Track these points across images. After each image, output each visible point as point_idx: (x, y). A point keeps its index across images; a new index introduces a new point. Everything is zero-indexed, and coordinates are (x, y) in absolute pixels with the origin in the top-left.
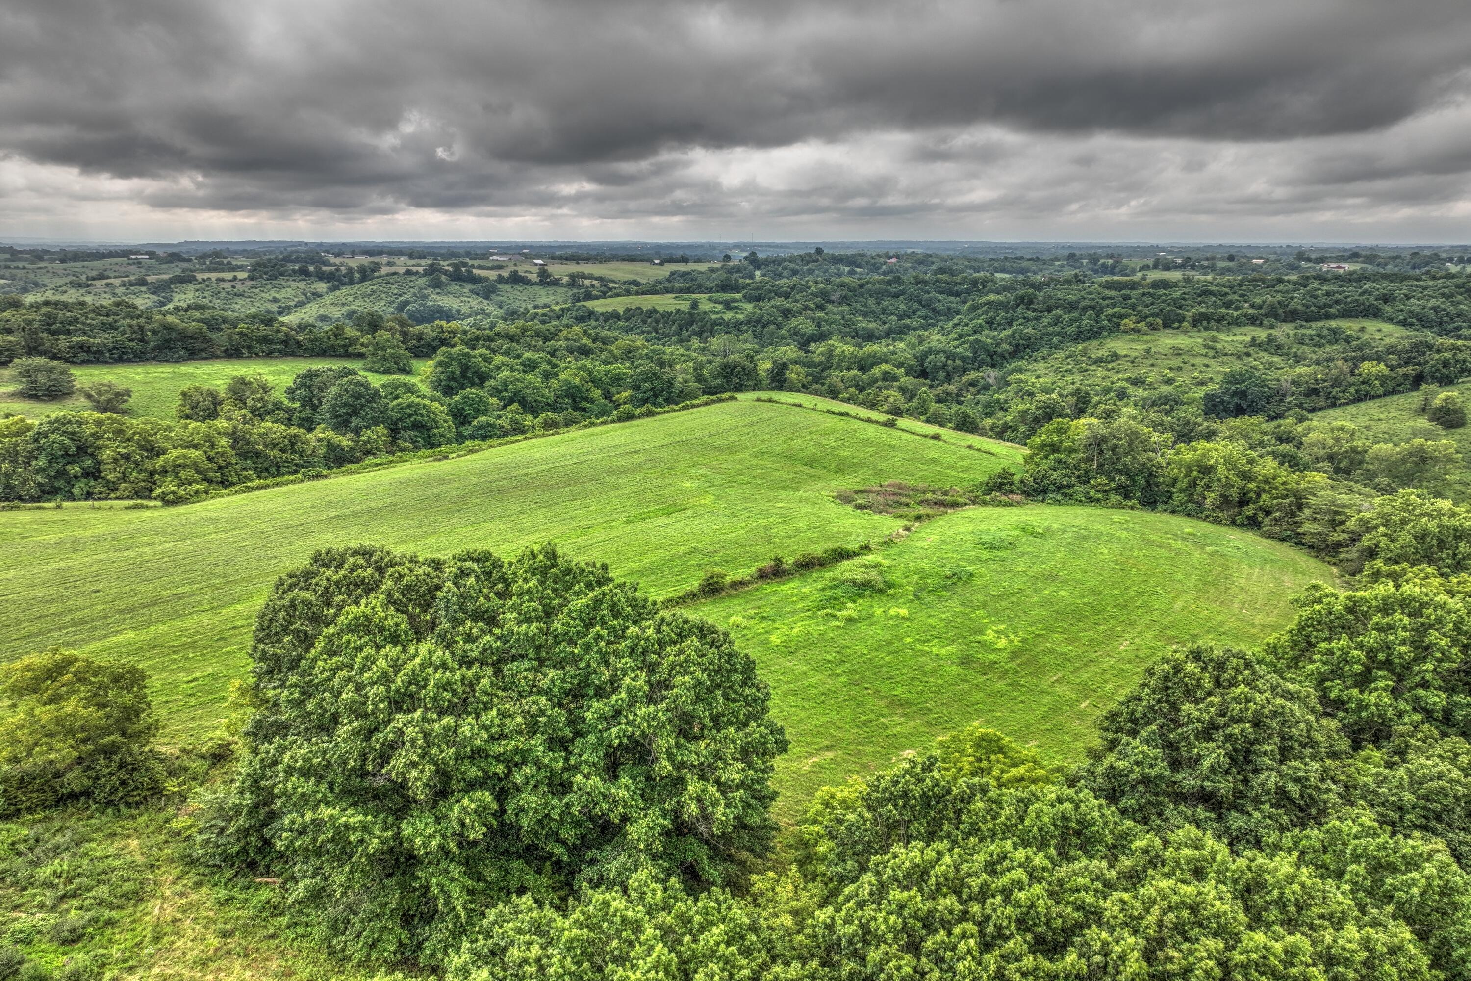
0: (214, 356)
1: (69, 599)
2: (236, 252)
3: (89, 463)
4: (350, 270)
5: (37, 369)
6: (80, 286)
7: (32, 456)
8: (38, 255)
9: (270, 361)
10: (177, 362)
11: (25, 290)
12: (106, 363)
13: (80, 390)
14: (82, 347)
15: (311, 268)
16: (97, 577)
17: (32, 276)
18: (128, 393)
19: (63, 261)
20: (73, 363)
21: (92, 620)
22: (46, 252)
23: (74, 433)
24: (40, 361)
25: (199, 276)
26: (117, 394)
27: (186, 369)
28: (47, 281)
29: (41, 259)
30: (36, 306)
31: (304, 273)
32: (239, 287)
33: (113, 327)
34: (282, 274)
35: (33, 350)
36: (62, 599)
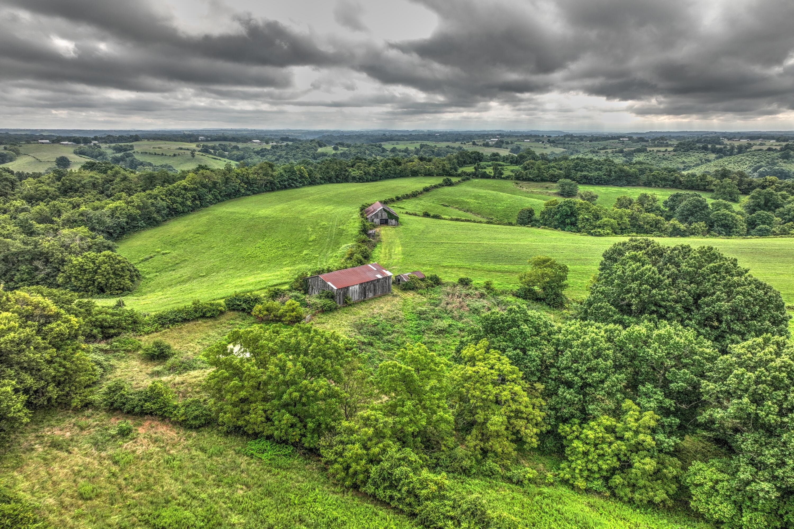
0: (638, 185)
2: (673, 137)
3: (573, 219)
4: (733, 148)
5: (566, 184)
6: (594, 152)
7: (556, 214)
8: (581, 138)
9: (663, 189)
10: (621, 186)
11: (572, 154)
12: (592, 184)
13: (579, 194)
14: (585, 177)
15: (710, 146)
17: (576, 148)
18: (597, 197)
19: (590, 141)
20: (580, 183)
22: (585, 137)
23: (571, 207)
24: (568, 181)
25: (648, 149)
26: (593, 197)
27: (623, 189)
28: (581, 150)
29: (582, 140)
30: (574, 160)
31: (705, 149)
32: (667, 155)
33: (600, 170)
34: (692, 149)
35: (567, 177)
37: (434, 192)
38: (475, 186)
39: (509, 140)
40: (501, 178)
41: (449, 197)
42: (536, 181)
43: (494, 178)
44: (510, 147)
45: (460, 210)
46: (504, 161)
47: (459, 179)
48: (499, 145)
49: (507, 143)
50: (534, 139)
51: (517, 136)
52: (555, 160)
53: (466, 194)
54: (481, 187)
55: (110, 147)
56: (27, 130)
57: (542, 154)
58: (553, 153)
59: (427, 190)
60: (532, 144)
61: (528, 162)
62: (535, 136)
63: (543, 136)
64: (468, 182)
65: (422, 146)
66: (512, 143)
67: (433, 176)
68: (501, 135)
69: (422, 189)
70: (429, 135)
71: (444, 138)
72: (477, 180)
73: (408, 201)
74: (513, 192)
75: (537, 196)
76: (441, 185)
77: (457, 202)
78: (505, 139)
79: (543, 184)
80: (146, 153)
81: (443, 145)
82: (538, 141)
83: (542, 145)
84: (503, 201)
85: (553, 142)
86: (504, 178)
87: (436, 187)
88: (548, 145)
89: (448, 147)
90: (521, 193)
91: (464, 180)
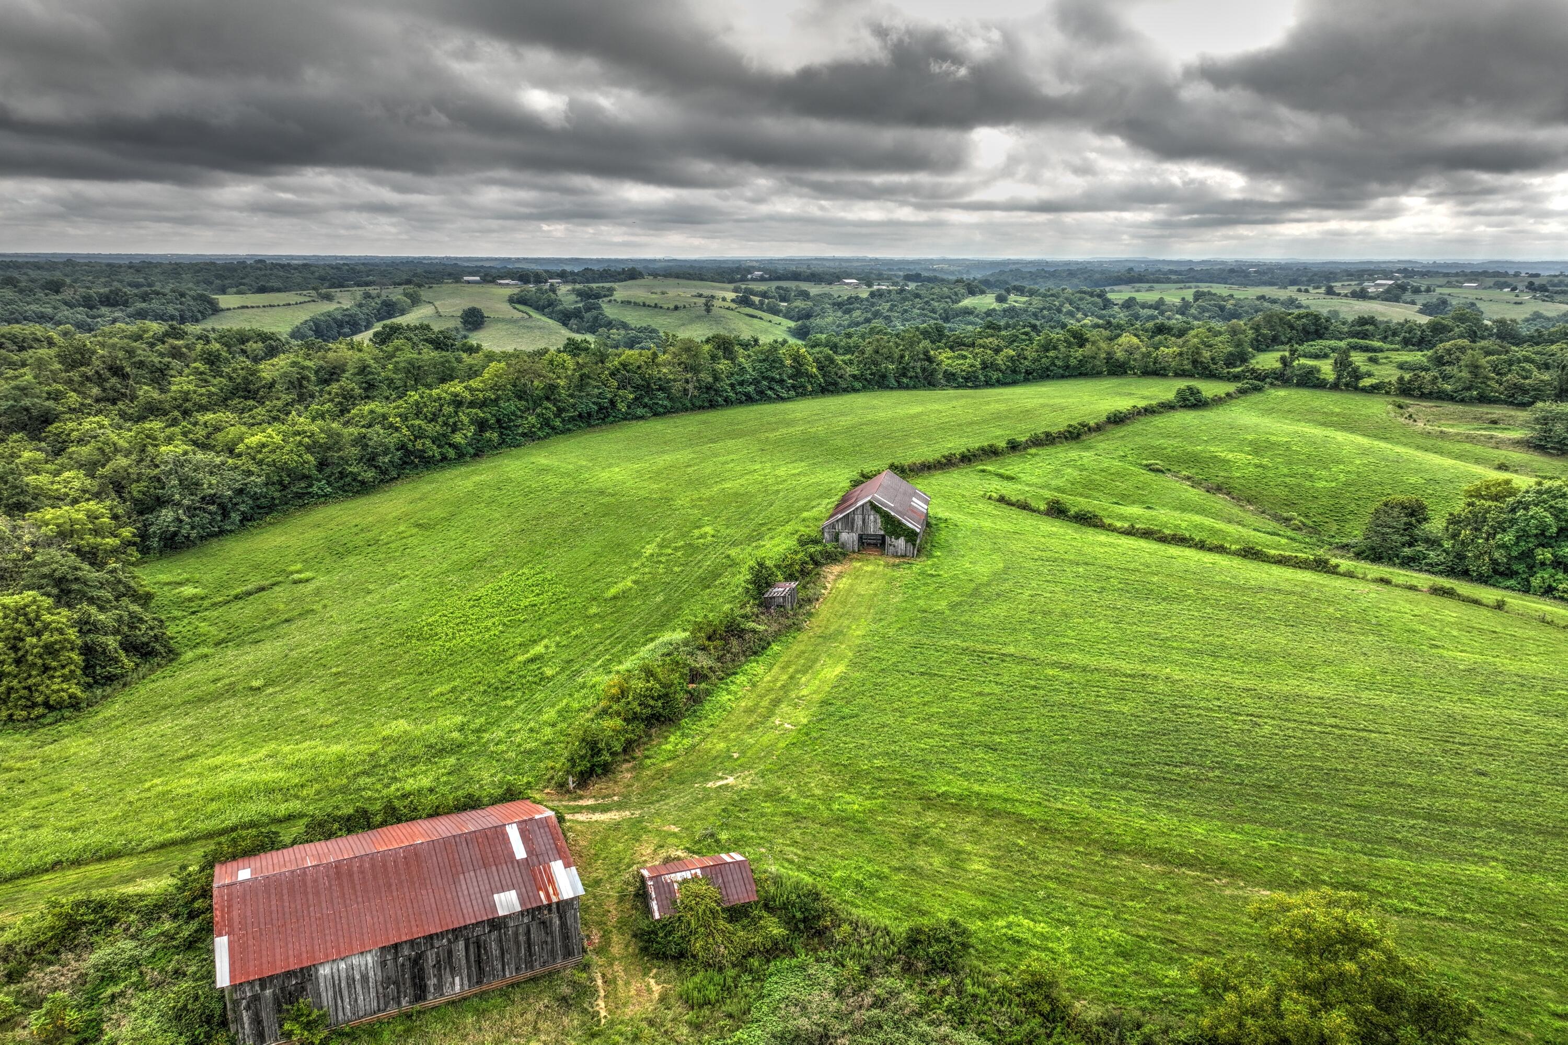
1: (1441, 770)
5: (1559, 416)
7: (1500, 528)
16: (1494, 748)
21: (1456, 821)
23: (1562, 510)
36: (1433, 767)
37: (1137, 426)
38: (1269, 412)
39: (1423, 284)
40: (1357, 389)
41: (1175, 442)
42: (1462, 401)
43: (1335, 387)
44: (1421, 299)
45: (1195, 484)
46: (1384, 339)
47: (1231, 387)
48: (1392, 296)
49: (1417, 291)
50: (1490, 281)
51: (1446, 275)
52: (1536, 340)
53: (1232, 436)
54: (1290, 413)
55: (574, 290)
56: (496, 259)
57: (1501, 323)
58: (1537, 316)
59: (1117, 420)
60: (1483, 294)
61: (1448, 345)
62: (1497, 274)
63: (1517, 275)
64: (1255, 397)
65: (1198, 296)
66: (1428, 290)
67: (1165, 376)
68: (1408, 271)
69: (1103, 418)
70: (1232, 271)
71: (1265, 278)
72: (1282, 393)
73: (1042, 451)
74: (1381, 432)
75: (1457, 448)
76: (1167, 407)
77: (1194, 460)
78: (1415, 282)
79: (1483, 409)
80: (629, 302)
81: (1251, 293)
82: (1500, 286)
83: (1512, 297)
84: (1338, 462)
85: (1543, 288)
86: (1364, 390)
87: (1149, 411)
88: (1526, 297)
89: (1262, 298)
90: (1407, 438)
91: (1243, 392)
